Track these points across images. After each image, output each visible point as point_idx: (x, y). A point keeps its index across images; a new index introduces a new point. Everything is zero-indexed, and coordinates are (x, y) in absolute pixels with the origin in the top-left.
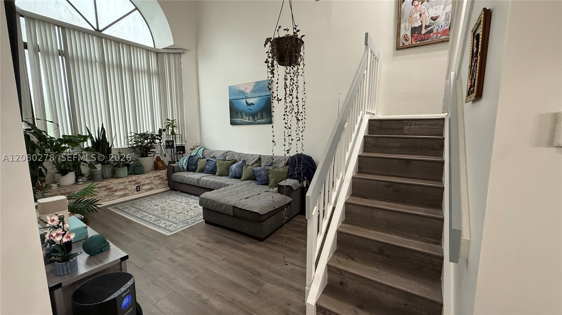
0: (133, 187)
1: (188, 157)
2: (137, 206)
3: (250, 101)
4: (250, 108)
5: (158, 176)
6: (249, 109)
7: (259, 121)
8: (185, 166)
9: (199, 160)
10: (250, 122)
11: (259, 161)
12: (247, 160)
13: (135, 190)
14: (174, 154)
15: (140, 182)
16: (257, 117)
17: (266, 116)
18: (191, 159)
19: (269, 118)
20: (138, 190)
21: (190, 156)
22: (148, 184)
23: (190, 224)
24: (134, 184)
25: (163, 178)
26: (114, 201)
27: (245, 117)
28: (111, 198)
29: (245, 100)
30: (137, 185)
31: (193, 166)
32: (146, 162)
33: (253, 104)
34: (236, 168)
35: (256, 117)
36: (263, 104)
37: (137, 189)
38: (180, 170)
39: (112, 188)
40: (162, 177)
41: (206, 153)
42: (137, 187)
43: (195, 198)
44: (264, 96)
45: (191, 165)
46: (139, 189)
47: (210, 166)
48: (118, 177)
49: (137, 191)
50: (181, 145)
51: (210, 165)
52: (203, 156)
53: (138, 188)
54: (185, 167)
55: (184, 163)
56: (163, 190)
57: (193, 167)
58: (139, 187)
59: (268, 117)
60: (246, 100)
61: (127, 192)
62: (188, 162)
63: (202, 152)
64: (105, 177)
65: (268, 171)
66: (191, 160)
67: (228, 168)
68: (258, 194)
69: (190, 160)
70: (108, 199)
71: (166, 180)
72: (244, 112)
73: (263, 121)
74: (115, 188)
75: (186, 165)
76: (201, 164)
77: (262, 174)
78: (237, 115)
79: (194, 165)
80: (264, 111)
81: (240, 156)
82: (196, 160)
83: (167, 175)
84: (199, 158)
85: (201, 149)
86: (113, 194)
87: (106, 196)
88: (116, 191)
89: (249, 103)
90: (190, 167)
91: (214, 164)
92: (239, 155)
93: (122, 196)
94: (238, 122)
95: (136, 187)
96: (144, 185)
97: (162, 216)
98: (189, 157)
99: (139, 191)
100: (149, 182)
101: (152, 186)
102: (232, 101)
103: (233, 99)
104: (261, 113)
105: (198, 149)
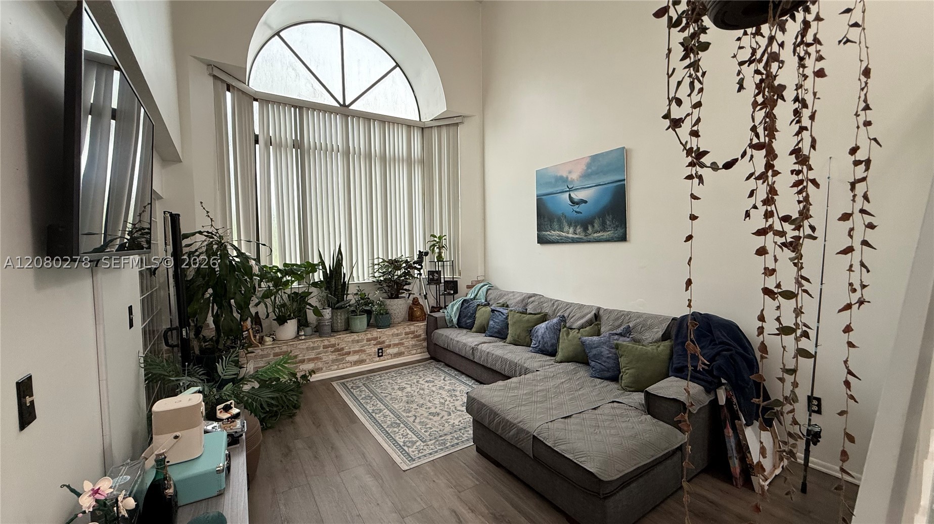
0: (373, 350)
1: (461, 302)
2: (373, 385)
3: (578, 195)
4: (578, 210)
5: (413, 333)
6: (576, 212)
7: (596, 235)
8: (455, 317)
9: (479, 307)
10: (577, 238)
11: (596, 321)
12: (568, 317)
13: (375, 355)
14: (440, 295)
15: (383, 342)
16: (593, 226)
17: (612, 226)
18: (466, 305)
19: (619, 229)
20: (380, 354)
21: (464, 300)
22: (395, 345)
24: (375, 345)
25: (420, 336)
26: (345, 371)
27: (566, 228)
28: (341, 366)
29: (567, 195)
30: (379, 347)
31: (467, 319)
32: (395, 307)
33: (585, 202)
34: (545, 332)
35: (590, 228)
37: (379, 353)
38: (447, 325)
39: (342, 349)
40: (418, 334)
41: (493, 295)
42: (379, 349)
43: (467, 382)
44: (608, 183)
45: (464, 317)
46: (382, 352)
47: (497, 322)
48: (354, 331)
49: (379, 356)
50: (452, 279)
51: (497, 321)
52: (486, 301)
53: (380, 351)
54: (455, 320)
55: (453, 313)
56: (418, 357)
57: (468, 321)
58: (382, 349)
59: (617, 226)
60: (570, 195)
61: (364, 356)
62: (460, 311)
63: (485, 293)
64: (335, 329)
65: (617, 349)
66: (466, 308)
67: (531, 331)
68: (595, 409)
69: (463, 308)
70: (336, 367)
71: (424, 340)
72: (565, 217)
73: (606, 235)
74: (347, 349)
75: (457, 317)
76: (482, 315)
77: (603, 354)
78: (551, 225)
79: (470, 317)
80: (609, 215)
81: (555, 307)
82: (473, 308)
83: (425, 330)
85: (483, 288)
86: (343, 359)
87: (334, 361)
88: (348, 353)
89: (576, 200)
90: (464, 320)
91: (504, 318)
92: (554, 303)
93: (356, 363)
94: (554, 237)
95: (377, 349)
96: (389, 346)
97: (404, 417)
98: (462, 302)
99: (382, 356)
100: (397, 342)
101: (402, 349)
102: (543, 197)
103: (544, 195)
104: (601, 219)
105: (479, 287)
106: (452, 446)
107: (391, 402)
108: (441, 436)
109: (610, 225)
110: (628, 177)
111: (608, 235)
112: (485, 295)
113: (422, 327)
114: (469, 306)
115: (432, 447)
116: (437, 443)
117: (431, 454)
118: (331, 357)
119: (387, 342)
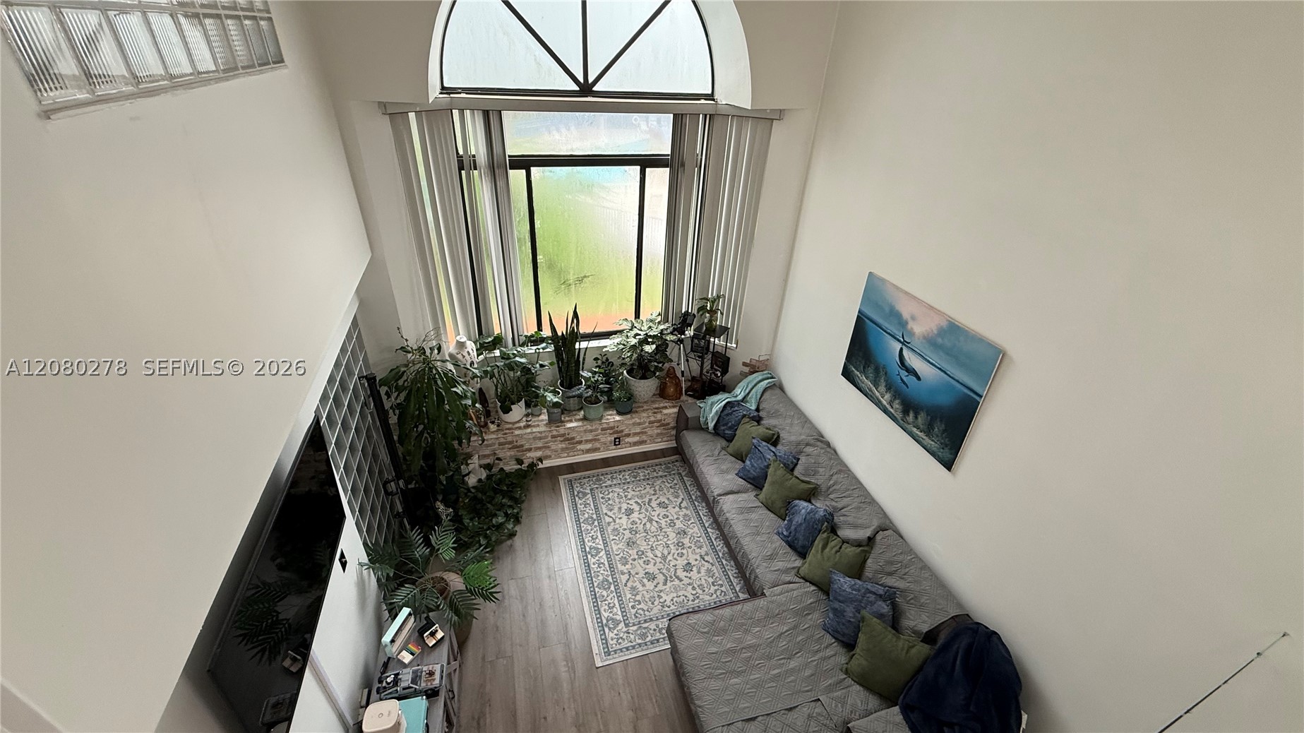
0: (609, 439)
1: (724, 403)
2: (601, 495)
3: (913, 361)
4: (905, 379)
5: (659, 421)
6: (902, 379)
7: (915, 430)
8: (712, 421)
9: (746, 420)
10: (891, 412)
11: (868, 545)
12: (840, 510)
13: (611, 443)
15: (622, 431)
16: (916, 418)
17: (940, 438)
18: (728, 410)
19: (946, 450)
20: (617, 443)
21: (728, 403)
22: (635, 434)
24: (611, 434)
25: (668, 424)
26: (575, 459)
27: (882, 388)
28: (570, 454)
29: (898, 346)
30: (616, 436)
31: (726, 429)
32: (640, 389)
33: (919, 378)
34: (801, 524)
35: (911, 415)
36: (944, 400)
37: (615, 442)
38: (700, 428)
39: (573, 438)
40: (665, 422)
41: (770, 403)
42: (615, 439)
44: (958, 381)
45: (723, 425)
46: (619, 442)
47: (754, 467)
49: (615, 445)
50: (725, 352)
51: (755, 465)
52: (758, 410)
53: (617, 440)
54: (711, 425)
55: (711, 416)
56: (663, 445)
57: (727, 432)
58: (619, 438)
59: (946, 446)
60: (901, 349)
61: (597, 445)
62: (720, 416)
63: (759, 396)
65: (862, 622)
66: (727, 415)
67: (789, 503)
68: (790, 709)
69: (725, 412)
70: (566, 455)
71: (673, 428)
72: (886, 373)
73: (927, 441)
74: (578, 439)
75: (714, 423)
76: (748, 433)
77: (845, 614)
78: (864, 368)
79: (730, 428)
80: (941, 421)
81: (831, 482)
82: (737, 419)
83: (675, 419)
84: (744, 416)
85: (761, 384)
86: (575, 447)
87: (563, 449)
88: (580, 442)
89: (906, 364)
90: (723, 428)
91: (764, 466)
92: (832, 475)
93: (588, 451)
94: (863, 385)
95: (613, 438)
96: (628, 435)
97: (617, 568)
98: (725, 406)
99: (619, 444)
100: (638, 431)
101: (644, 438)
102: (866, 319)
103: (869, 319)
104: (929, 418)
105: (758, 380)
106: (652, 643)
107: (612, 537)
108: (645, 621)
109: (937, 436)
110: (989, 395)
111: (931, 445)
112: (758, 399)
113: (673, 415)
114: (732, 413)
115: (632, 637)
116: (639, 632)
117: (627, 649)
118: (560, 446)
119: (626, 432)
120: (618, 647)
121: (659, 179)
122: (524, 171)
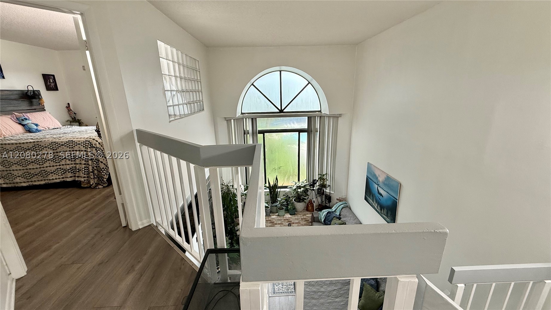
0: (286, 224)
1: (327, 212)
4: (379, 197)
6: (379, 198)
7: (384, 216)
9: (335, 218)
10: (378, 211)
15: (291, 221)
16: (384, 211)
18: (329, 215)
21: (329, 212)
23: (288, 292)
24: (287, 222)
25: (308, 220)
27: (375, 202)
31: (328, 222)
32: (298, 206)
33: (382, 196)
36: (389, 203)
37: (289, 225)
38: (319, 221)
39: (274, 222)
40: (307, 219)
41: (345, 212)
42: (289, 224)
44: (391, 195)
45: (327, 220)
46: (290, 225)
48: (279, 215)
52: (340, 215)
54: (323, 220)
55: (323, 216)
58: (290, 224)
59: (392, 220)
60: (378, 187)
62: (326, 217)
63: (340, 210)
64: (272, 211)
66: (328, 216)
69: (327, 215)
72: (375, 196)
75: (324, 219)
78: (370, 195)
80: (390, 211)
82: (331, 218)
84: (334, 217)
85: (341, 206)
86: (274, 226)
87: (270, 226)
88: (276, 224)
89: (379, 192)
90: (327, 221)
94: (370, 202)
98: (327, 213)
100: (297, 222)
102: (369, 179)
104: (387, 210)
105: (339, 205)
106: (290, 292)
108: (289, 285)
109: (389, 216)
110: (400, 198)
111: (388, 220)
112: (340, 211)
113: (310, 217)
114: (330, 216)
115: (284, 289)
116: (286, 288)
117: (281, 293)
118: (269, 224)
119: (293, 222)
120: (278, 292)
121: (304, 136)
122: (263, 134)
